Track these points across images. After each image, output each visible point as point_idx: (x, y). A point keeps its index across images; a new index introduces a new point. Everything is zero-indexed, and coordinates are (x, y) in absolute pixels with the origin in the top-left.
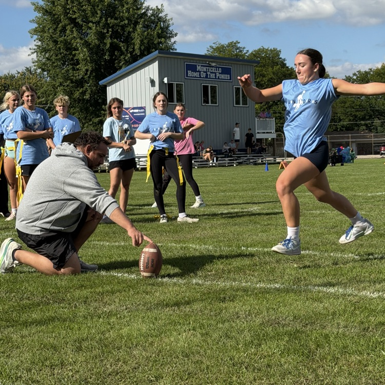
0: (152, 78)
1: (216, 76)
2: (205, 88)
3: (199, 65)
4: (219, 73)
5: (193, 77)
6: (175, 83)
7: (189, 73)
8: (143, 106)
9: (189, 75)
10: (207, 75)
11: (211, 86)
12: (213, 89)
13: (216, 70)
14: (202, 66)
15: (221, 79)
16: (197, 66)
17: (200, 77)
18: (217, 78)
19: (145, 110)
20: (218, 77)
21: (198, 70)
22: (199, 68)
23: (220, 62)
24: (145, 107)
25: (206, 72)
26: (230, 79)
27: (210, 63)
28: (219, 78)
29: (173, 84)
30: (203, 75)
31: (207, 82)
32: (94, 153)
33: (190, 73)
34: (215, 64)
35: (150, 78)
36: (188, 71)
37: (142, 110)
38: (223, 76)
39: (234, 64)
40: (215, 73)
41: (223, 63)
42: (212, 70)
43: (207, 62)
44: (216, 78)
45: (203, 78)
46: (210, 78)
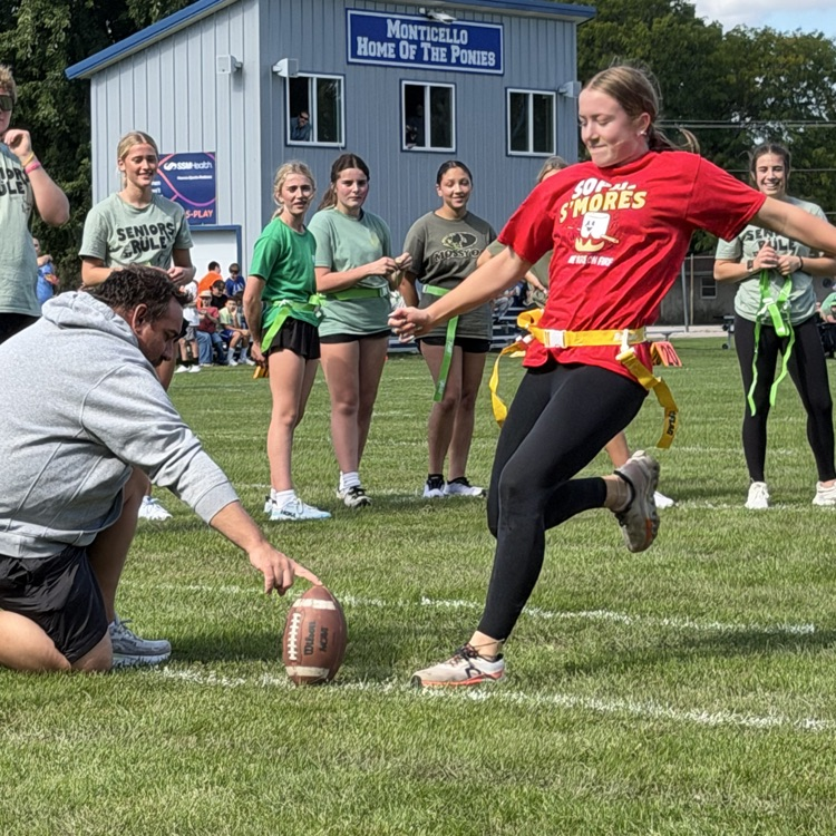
0: (239, 59)
1: (449, 55)
2: (414, 95)
3: (394, 20)
4: (462, 47)
5: (376, 58)
6: (315, 76)
7: (360, 46)
8: (206, 151)
9: (359, 53)
10: (420, 52)
11: (433, 89)
12: (441, 96)
13: (452, 36)
14: (403, 21)
15: (467, 65)
16: (389, 22)
17: (398, 59)
18: (453, 60)
19: (213, 162)
20: (458, 59)
21: (389, 35)
22: (393, 29)
23: (464, 11)
24: (213, 154)
25: (417, 42)
26: (497, 66)
27: (431, 13)
28: (458, 63)
29: (307, 79)
30: (409, 51)
31: (421, 73)
32: (153, 328)
33: (364, 45)
34: (447, 17)
35: (232, 57)
36: (359, 39)
37: (204, 165)
38: (471, 57)
39: (510, 16)
40: (448, 46)
41: (474, 12)
42: (436, 35)
43: (422, 11)
44: (449, 63)
45: (408, 61)
46: (430, 62)
